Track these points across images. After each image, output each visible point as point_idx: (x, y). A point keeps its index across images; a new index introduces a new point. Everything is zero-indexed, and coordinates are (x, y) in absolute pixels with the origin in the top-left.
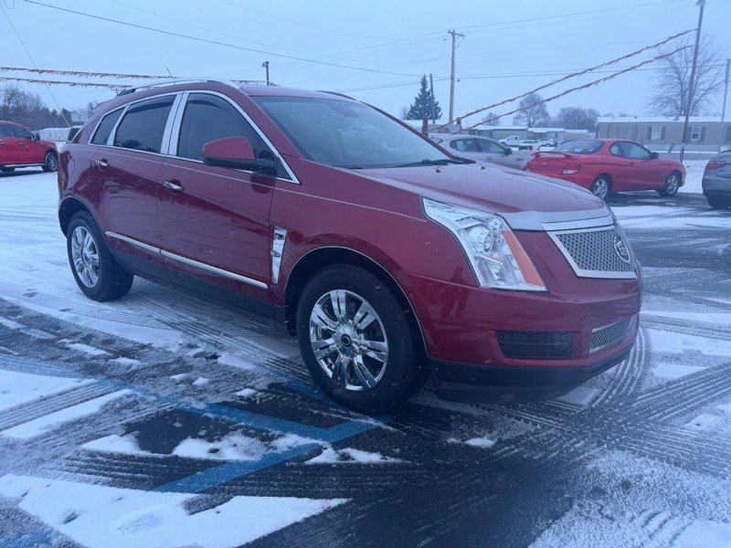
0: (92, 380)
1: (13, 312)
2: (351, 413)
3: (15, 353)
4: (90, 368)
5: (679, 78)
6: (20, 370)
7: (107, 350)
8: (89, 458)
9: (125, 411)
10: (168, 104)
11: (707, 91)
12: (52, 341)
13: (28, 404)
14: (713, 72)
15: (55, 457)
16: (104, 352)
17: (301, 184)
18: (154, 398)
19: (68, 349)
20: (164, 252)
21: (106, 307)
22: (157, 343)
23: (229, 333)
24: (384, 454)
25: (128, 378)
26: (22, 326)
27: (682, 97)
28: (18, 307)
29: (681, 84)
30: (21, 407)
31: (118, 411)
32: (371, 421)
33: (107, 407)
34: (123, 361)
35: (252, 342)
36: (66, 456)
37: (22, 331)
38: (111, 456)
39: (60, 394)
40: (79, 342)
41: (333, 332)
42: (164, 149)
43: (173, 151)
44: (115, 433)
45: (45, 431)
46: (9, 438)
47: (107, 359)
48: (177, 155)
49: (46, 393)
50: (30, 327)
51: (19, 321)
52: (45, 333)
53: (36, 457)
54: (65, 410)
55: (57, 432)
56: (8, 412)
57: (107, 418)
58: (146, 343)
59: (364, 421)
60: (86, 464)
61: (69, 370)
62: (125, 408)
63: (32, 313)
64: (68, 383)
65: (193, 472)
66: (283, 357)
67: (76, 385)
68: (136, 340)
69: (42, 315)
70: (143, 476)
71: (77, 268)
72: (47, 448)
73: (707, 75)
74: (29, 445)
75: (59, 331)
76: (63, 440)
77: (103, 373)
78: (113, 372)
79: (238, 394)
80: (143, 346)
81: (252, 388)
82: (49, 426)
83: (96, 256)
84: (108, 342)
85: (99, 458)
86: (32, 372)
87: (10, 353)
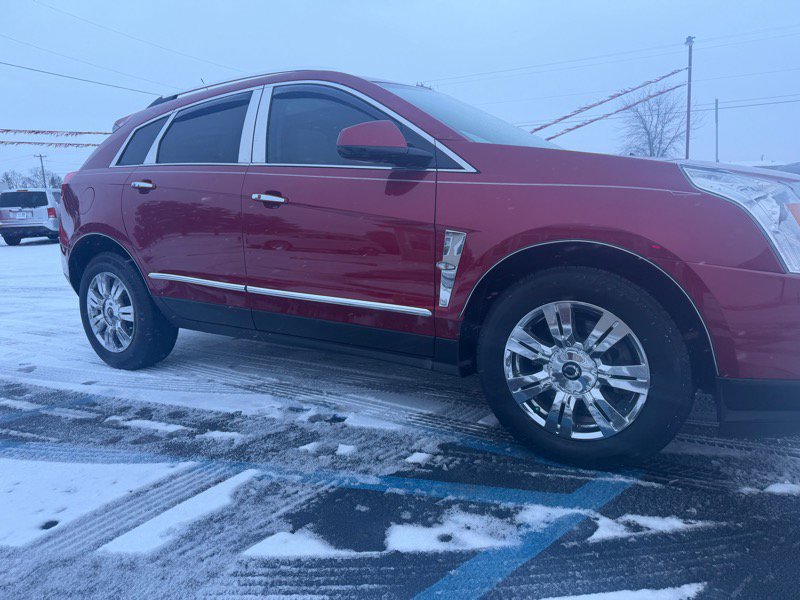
0: (190, 464)
1: (15, 391)
2: (581, 470)
3: (53, 439)
4: (175, 449)
5: (645, 128)
6: (73, 459)
7: (184, 424)
8: (266, 570)
9: (269, 499)
10: (243, 102)
11: (673, 140)
12: (96, 420)
13: (117, 504)
14: (677, 121)
15: (212, 575)
16: (180, 427)
17: (479, 172)
18: (297, 478)
19: (126, 428)
20: (251, 289)
21: (143, 375)
22: (249, 410)
23: (331, 390)
24: (684, 517)
25: (240, 456)
26: (40, 406)
27: (651, 147)
28: (19, 385)
29: (648, 133)
30: (107, 508)
31: (259, 499)
32: (619, 478)
33: (239, 496)
34: (216, 435)
35: (372, 399)
36: (231, 571)
37: (44, 412)
38: (298, 562)
39: (156, 486)
40: (136, 418)
41: (547, 362)
42: (244, 158)
43: (260, 158)
44: (279, 530)
45: (170, 538)
46: (119, 555)
47: (192, 435)
48: (267, 162)
49: (136, 487)
50: (52, 406)
51: (31, 401)
52: (79, 412)
53: (181, 578)
54: (178, 506)
55: (189, 537)
56: (91, 518)
57: (250, 511)
58: (232, 411)
59: (608, 479)
60: (270, 580)
61: (146, 454)
62: (266, 494)
63: (43, 391)
64: (161, 470)
65: (444, 572)
66: (425, 412)
67: (172, 471)
68: (216, 409)
69: (60, 392)
70: (371, 587)
71: (95, 330)
72: (191, 563)
73: (670, 123)
74: (159, 562)
75: (97, 408)
76: (205, 549)
77: (198, 452)
78: (213, 450)
79: (410, 460)
80: (232, 416)
81: (420, 451)
82: (170, 531)
83: (130, 309)
84: (176, 415)
85: (283, 568)
86: (93, 462)
87: (43, 441)
